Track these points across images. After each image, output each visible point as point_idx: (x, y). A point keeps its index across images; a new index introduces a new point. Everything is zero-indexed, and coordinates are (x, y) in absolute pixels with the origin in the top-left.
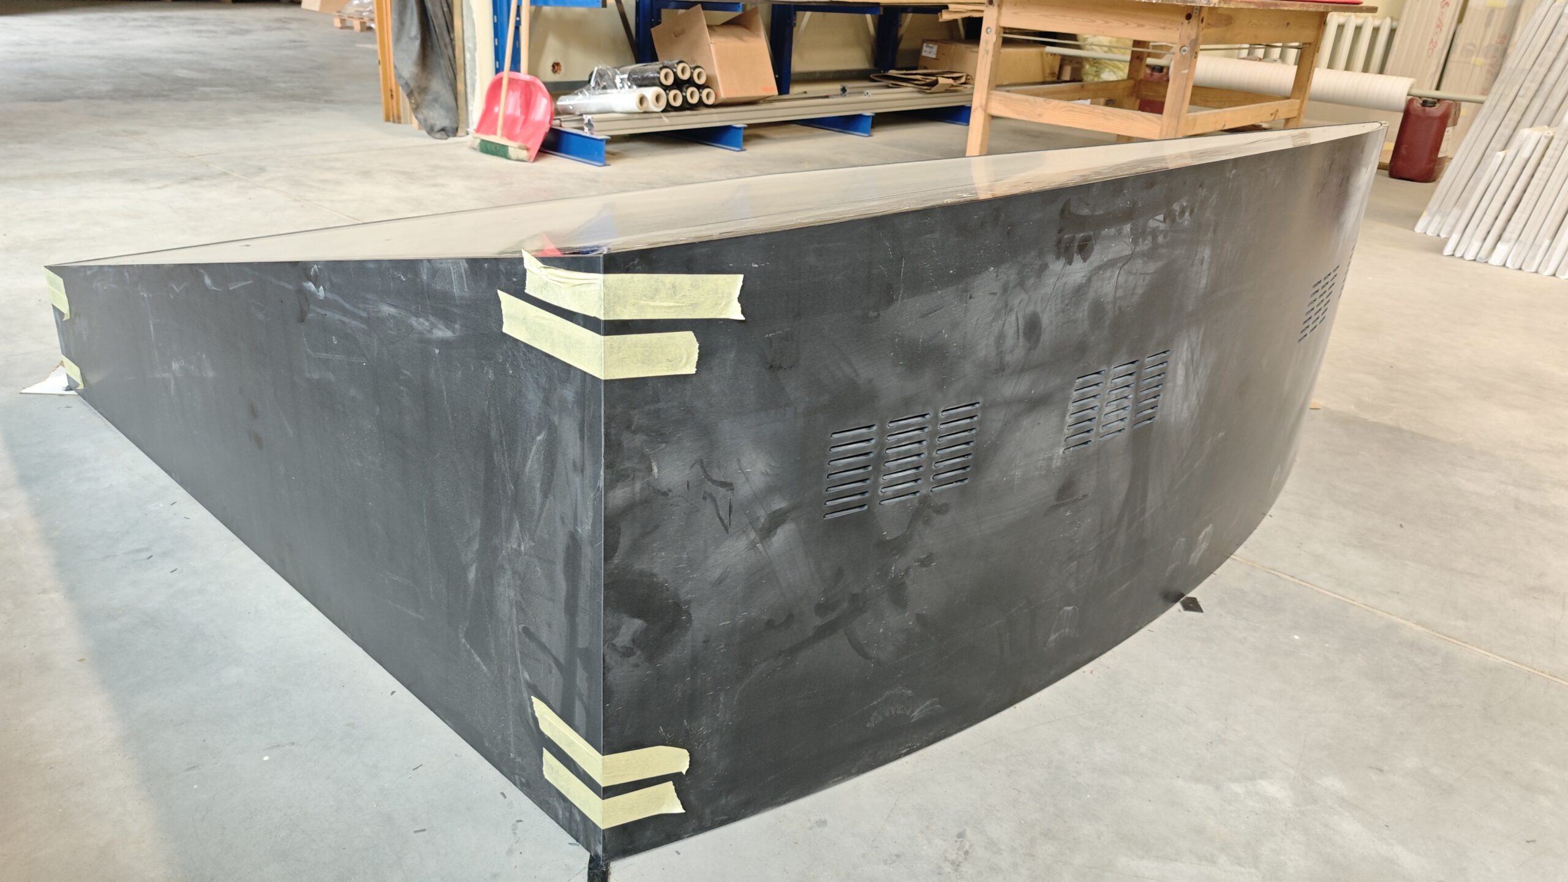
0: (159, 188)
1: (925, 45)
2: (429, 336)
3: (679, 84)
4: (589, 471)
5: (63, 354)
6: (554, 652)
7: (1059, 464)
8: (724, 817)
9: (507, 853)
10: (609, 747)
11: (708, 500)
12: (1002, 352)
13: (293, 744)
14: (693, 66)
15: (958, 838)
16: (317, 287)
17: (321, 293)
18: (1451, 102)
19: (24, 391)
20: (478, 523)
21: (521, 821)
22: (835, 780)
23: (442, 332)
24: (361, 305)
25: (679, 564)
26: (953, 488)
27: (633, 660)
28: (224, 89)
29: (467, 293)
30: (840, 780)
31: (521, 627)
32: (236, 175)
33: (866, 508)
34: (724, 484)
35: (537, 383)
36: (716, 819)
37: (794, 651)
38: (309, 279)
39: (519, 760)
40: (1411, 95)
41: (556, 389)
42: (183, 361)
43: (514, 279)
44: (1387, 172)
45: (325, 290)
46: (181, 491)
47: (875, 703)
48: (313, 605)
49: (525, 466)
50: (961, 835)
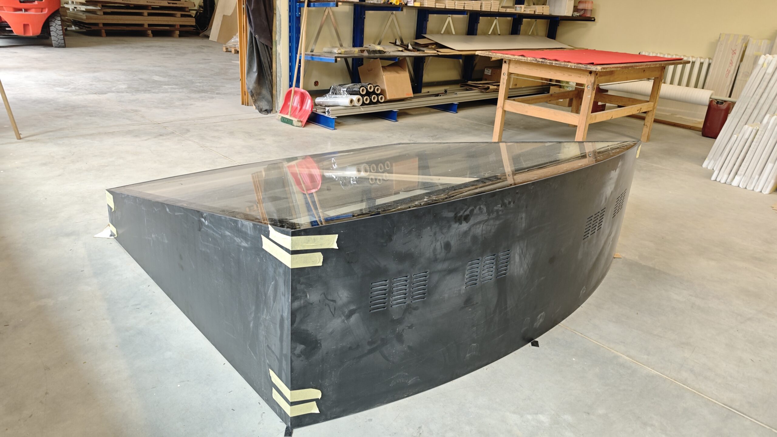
0: (146, 140)
1: (486, 69)
2: (240, 244)
3: (368, 94)
4: (286, 295)
5: (110, 222)
6: (276, 354)
7: (464, 292)
8: (335, 416)
9: (258, 423)
10: (293, 387)
11: (327, 306)
12: (436, 254)
13: (188, 381)
14: (375, 85)
15: (419, 428)
16: (205, 221)
17: (206, 223)
18: (730, 102)
19: (94, 236)
20: (254, 308)
21: (264, 413)
22: (378, 405)
23: (244, 244)
24: (219, 230)
25: (317, 327)
26: (420, 301)
27: (301, 359)
28: (174, 86)
29: (252, 233)
30: (380, 405)
31: (266, 344)
32: (177, 133)
33: (386, 308)
34: (333, 301)
35: (272, 266)
36: (332, 416)
37: (360, 357)
38: (203, 217)
39: (265, 391)
40: (712, 99)
41: (277, 268)
42: (156, 235)
43: (266, 233)
44: (701, 133)
45: (208, 222)
46: (152, 281)
47: (393, 377)
48: (198, 329)
49: (268, 291)
50: (420, 428)
